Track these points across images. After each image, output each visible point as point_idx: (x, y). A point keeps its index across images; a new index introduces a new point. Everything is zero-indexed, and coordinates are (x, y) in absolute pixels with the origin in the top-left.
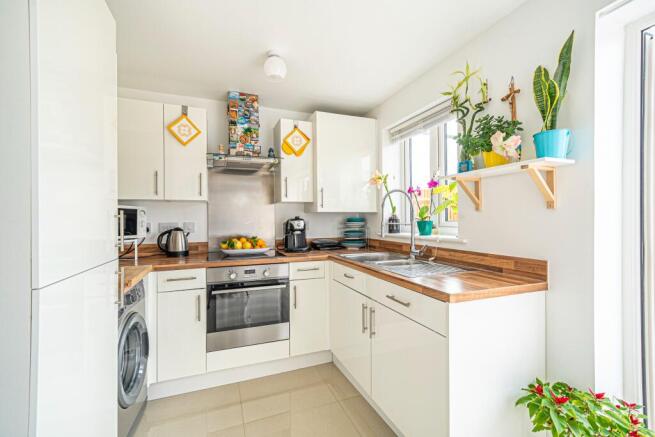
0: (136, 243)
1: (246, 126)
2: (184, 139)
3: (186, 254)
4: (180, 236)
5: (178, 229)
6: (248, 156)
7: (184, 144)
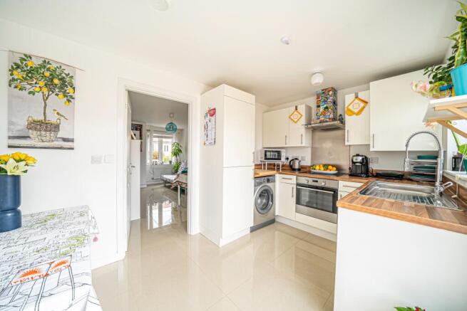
0: (281, 164)
1: (325, 106)
2: (295, 120)
3: (299, 170)
4: (297, 162)
5: (296, 159)
6: (327, 122)
7: (296, 122)
